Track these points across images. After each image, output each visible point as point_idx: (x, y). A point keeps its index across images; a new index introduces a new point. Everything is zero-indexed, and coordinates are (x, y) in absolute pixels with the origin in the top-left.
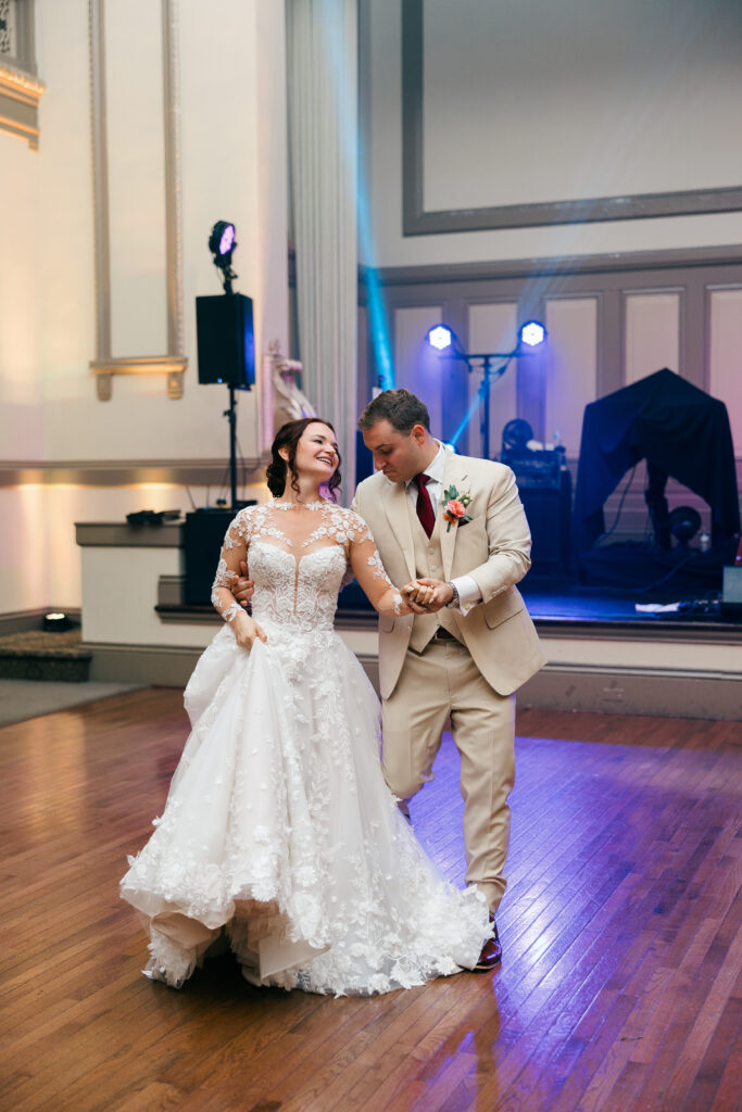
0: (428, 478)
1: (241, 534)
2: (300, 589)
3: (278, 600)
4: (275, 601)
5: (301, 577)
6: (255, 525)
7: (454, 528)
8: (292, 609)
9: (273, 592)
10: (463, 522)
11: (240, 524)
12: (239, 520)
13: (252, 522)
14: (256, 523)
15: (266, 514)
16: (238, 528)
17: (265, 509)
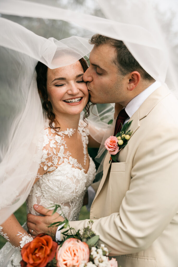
11: (46, 159)
12: (46, 156)
13: (57, 155)
14: (60, 155)
15: (63, 144)
16: (43, 163)
17: (60, 138)
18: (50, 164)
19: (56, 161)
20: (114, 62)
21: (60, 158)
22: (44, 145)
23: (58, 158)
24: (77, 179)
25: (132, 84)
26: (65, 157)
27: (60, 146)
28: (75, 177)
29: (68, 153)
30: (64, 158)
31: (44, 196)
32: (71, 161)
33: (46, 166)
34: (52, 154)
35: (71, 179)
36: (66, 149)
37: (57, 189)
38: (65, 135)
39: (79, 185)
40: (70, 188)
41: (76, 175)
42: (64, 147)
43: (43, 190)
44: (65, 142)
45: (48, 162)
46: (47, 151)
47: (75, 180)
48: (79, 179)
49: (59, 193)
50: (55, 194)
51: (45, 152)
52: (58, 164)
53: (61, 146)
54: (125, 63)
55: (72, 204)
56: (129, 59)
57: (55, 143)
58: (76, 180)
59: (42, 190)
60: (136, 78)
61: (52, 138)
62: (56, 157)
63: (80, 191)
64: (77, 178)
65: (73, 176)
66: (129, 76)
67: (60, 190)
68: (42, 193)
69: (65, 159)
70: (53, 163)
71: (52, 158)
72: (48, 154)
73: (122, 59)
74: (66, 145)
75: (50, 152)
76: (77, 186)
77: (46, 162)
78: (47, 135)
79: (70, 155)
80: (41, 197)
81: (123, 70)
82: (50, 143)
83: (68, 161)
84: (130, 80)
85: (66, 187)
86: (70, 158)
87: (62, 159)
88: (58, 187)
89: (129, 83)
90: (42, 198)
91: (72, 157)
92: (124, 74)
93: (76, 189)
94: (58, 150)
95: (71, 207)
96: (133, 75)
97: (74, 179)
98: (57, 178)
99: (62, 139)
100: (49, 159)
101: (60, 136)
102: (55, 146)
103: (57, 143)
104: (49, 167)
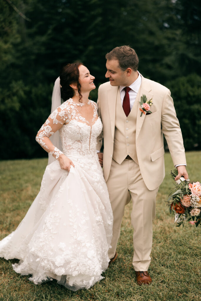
0: (130, 89)
1: (64, 120)
2: (91, 140)
3: (83, 146)
4: (82, 147)
5: (92, 134)
6: (72, 115)
7: (144, 115)
8: (88, 149)
9: (81, 143)
10: (148, 114)
11: (64, 115)
12: (64, 113)
13: (71, 114)
14: (72, 114)
15: (75, 110)
16: (63, 117)
17: (74, 107)
18: (66, 118)
19: (70, 117)
20: (119, 67)
25: (129, 73)
26: (76, 116)
34: (67, 113)
36: (77, 112)
37: (70, 132)
38: (77, 105)
47: (78, 128)
51: (64, 111)
52: (71, 119)
54: (123, 66)
56: (125, 64)
60: (129, 71)
66: (127, 70)
67: (72, 132)
70: (68, 117)
72: (65, 112)
73: (122, 65)
79: (80, 115)
81: (123, 69)
82: (67, 108)
83: (78, 118)
84: (127, 72)
86: (80, 117)
87: (74, 116)
89: (128, 73)
91: (82, 116)
92: (124, 71)
94: (72, 112)
96: (128, 70)
100: (66, 115)
101: (74, 106)
102: (70, 110)
103: (72, 109)
104: (66, 119)
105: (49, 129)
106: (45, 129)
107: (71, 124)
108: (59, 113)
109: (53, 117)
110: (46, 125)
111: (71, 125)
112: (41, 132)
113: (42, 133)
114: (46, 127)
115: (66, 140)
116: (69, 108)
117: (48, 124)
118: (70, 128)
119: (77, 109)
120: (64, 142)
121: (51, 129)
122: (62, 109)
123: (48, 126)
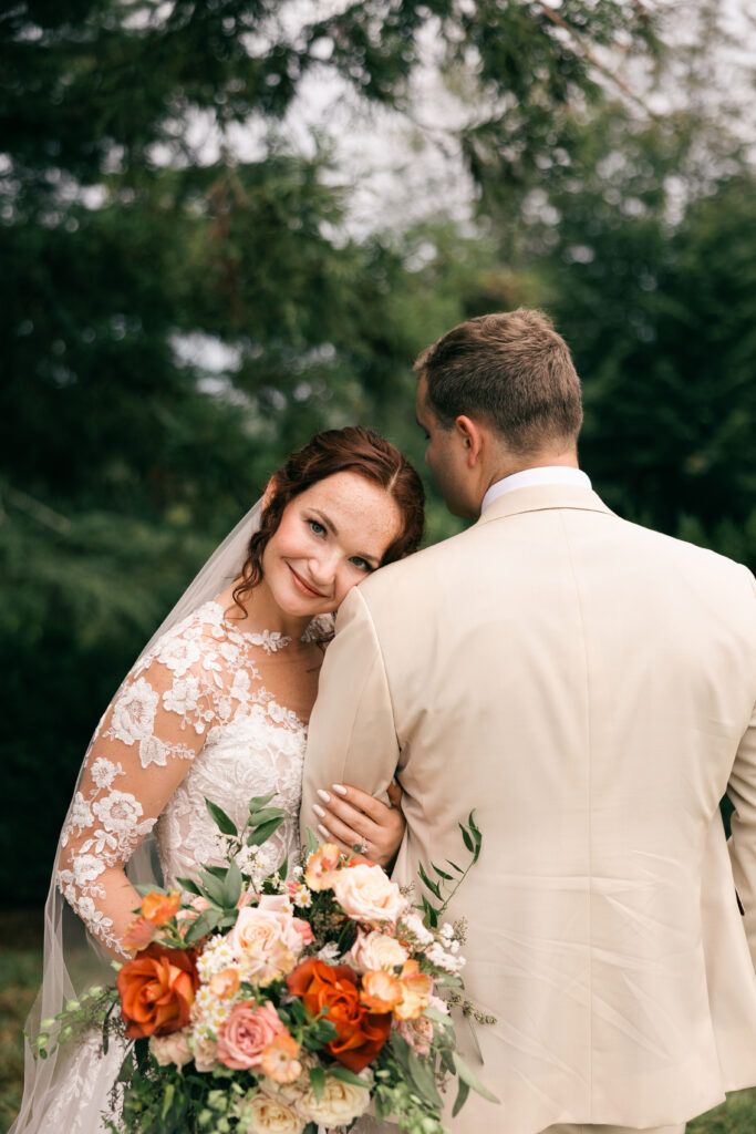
1: (199, 728)
11: (198, 702)
12: (195, 694)
13: (228, 693)
14: (235, 692)
15: (243, 667)
16: (190, 713)
17: (236, 651)
18: (209, 715)
19: (225, 709)
21: (236, 701)
22: (189, 665)
23: (230, 701)
24: (281, 754)
26: (254, 700)
27: (236, 670)
28: (275, 749)
29: (263, 693)
30: (249, 703)
31: (197, 811)
32: (276, 711)
33: (200, 722)
34: (211, 688)
35: (264, 753)
36: (256, 680)
37: (228, 786)
38: (251, 644)
39: (288, 771)
40: (264, 781)
41: (278, 742)
42: (250, 673)
43: (194, 793)
44: (253, 662)
45: (203, 711)
46: (198, 678)
47: (274, 757)
48: (286, 753)
49: (234, 795)
50: (226, 801)
51: (192, 681)
53: (239, 670)
55: (283, 835)
57: (216, 661)
58: (277, 756)
59: (191, 794)
61: (208, 648)
62: (225, 696)
63: (294, 788)
64: (281, 750)
65: (270, 745)
66: (457, 429)
67: (237, 786)
68: (191, 803)
69: (256, 706)
70: (217, 713)
71: (212, 699)
72: (201, 687)
74: (255, 671)
75: (204, 682)
76: (283, 774)
77: (198, 710)
78: (197, 641)
79: (272, 699)
80: (191, 816)
82: (202, 658)
83: (264, 712)
85: (251, 777)
86: (272, 705)
87: (244, 706)
88: (230, 780)
90: (194, 819)
91: (277, 703)
93: (281, 782)
94: (230, 680)
95: (284, 846)
97: (272, 756)
98: (226, 754)
99: (242, 654)
100: (206, 701)
101: (236, 644)
102: (219, 668)
103: (226, 661)
104: (209, 725)
105: (129, 810)
106: (105, 817)
107: (229, 743)
108: (167, 695)
109: (134, 728)
110: (105, 793)
111: (235, 746)
112: (82, 839)
113: (93, 847)
114: (107, 802)
115: (191, 835)
116: (215, 656)
117: (114, 785)
118: (224, 761)
119: (248, 664)
120: (178, 845)
121: (138, 805)
122: (180, 672)
123: (116, 795)
